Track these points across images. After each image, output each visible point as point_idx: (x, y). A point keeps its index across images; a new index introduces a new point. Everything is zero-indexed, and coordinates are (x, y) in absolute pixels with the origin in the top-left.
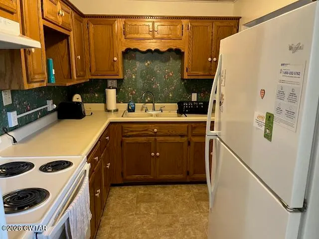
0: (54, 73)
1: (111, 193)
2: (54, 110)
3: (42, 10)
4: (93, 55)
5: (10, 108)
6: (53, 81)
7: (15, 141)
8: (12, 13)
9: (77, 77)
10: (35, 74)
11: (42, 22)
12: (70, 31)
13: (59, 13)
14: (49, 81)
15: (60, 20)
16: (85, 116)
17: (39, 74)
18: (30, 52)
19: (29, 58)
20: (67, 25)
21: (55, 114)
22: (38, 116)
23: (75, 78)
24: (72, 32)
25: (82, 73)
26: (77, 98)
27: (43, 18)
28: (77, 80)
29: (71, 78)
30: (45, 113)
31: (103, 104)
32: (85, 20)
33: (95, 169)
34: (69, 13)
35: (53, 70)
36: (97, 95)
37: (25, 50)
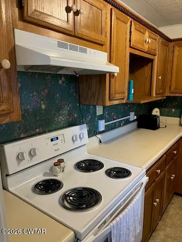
0: (133, 92)
1: (173, 201)
2: (134, 121)
3: (130, 41)
4: (174, 75)
5: (101, 117)
6: (131, 99)
7: (100, 142)
8: (102, 45)
9: (156, 94)
10: (115, 93)
11: (128, 51)
12: (155, 55)
13: (146, 41)
14: (128, 99)
15: (146, 47)
16: (159, 127)
17: (118, 93)
18: (113, 76)
19: (113, 81)
20: (152, 51)
21: (135, 124)
22: (122, 124)
23: (154, 95)
24: (157, 57)
25: (161, 91)
26: (156, 112)
27: (130, 47)
28: (156, 97)
29: (150, 96)
30: (127, 122)
31: (179, 119)
32: (172, 44)
33: (157, 179)
34: (156, 40)
35: (133, 90)
36: (173, 110)
37: (110, 75)
